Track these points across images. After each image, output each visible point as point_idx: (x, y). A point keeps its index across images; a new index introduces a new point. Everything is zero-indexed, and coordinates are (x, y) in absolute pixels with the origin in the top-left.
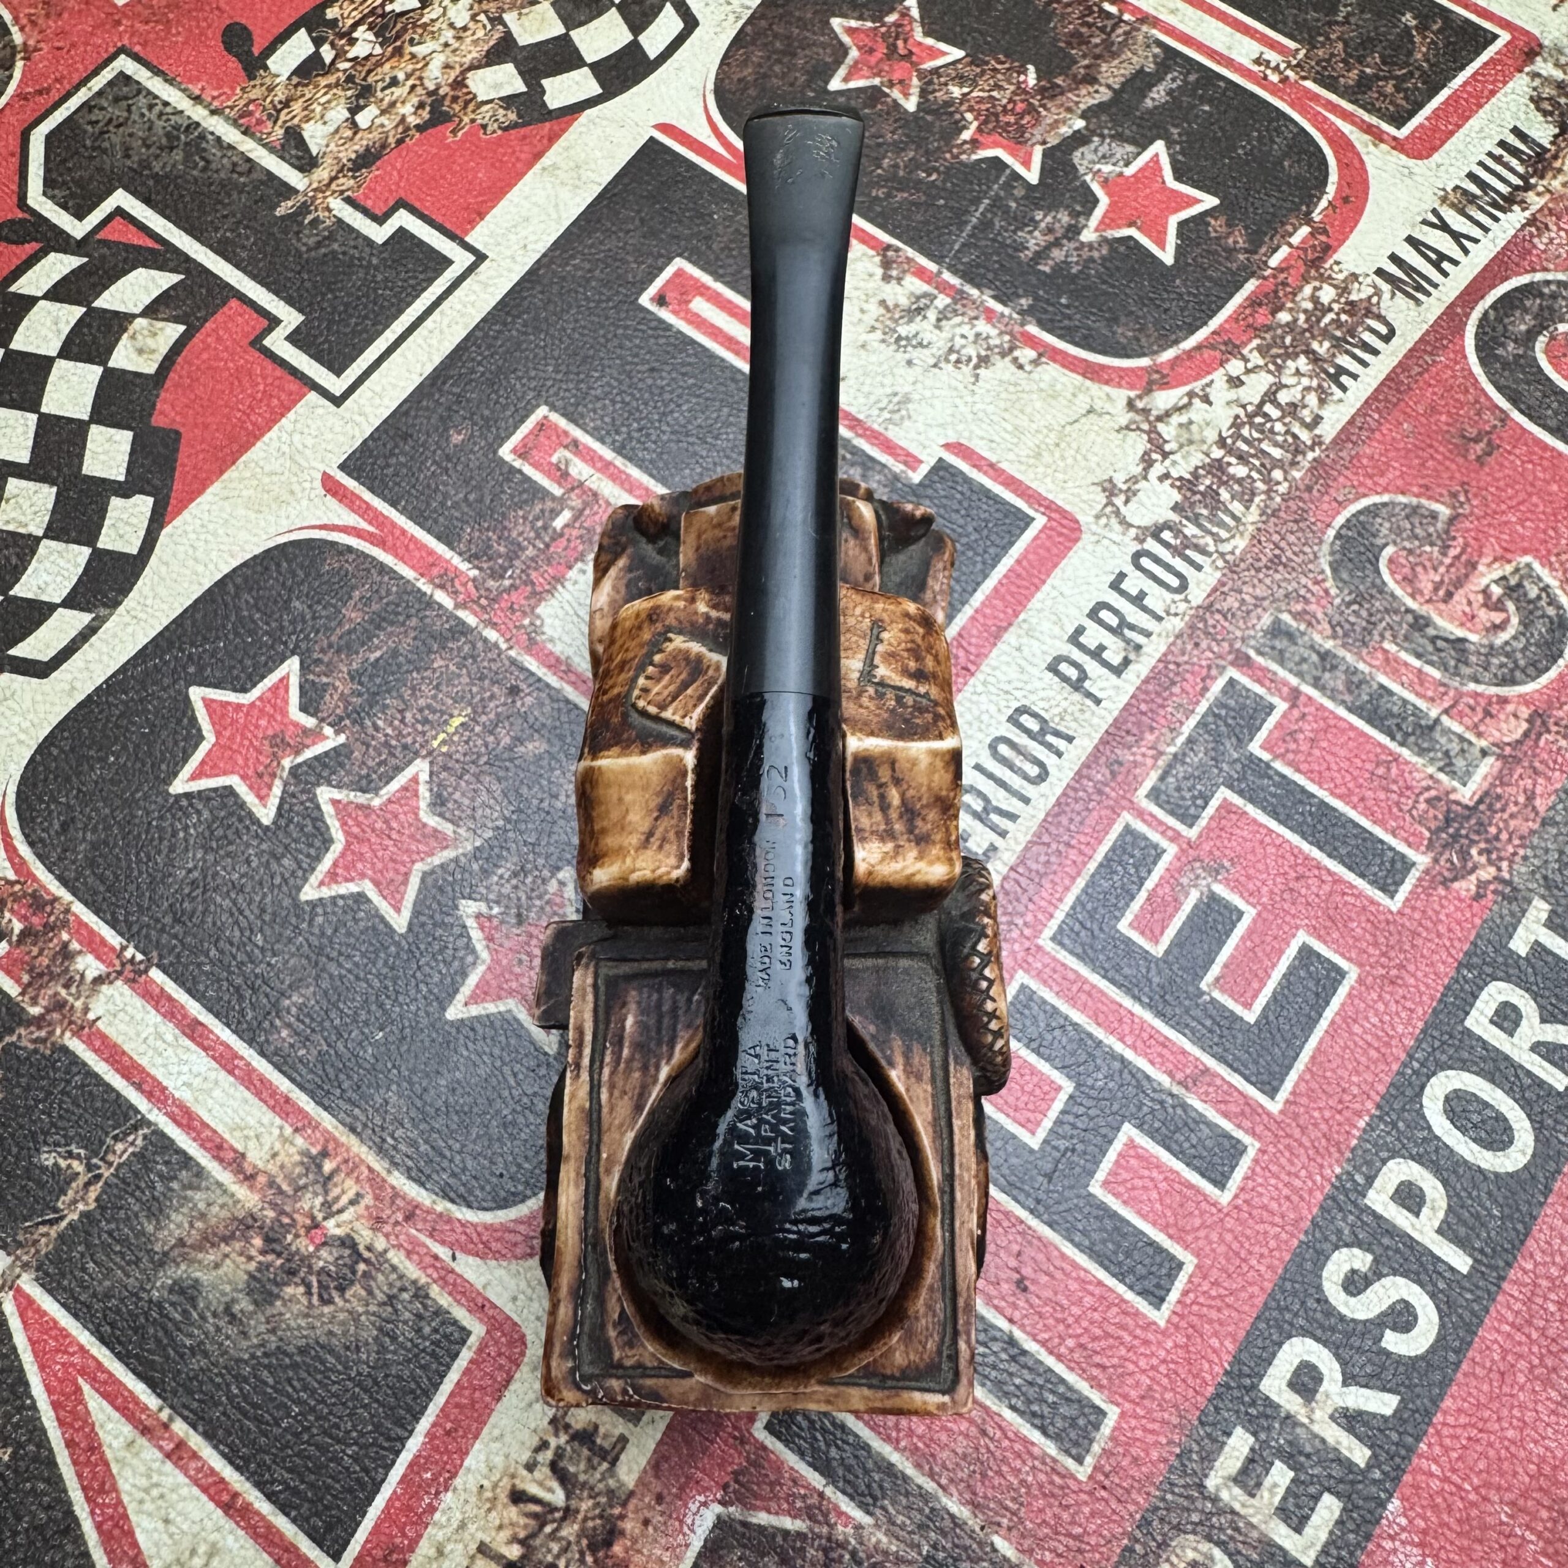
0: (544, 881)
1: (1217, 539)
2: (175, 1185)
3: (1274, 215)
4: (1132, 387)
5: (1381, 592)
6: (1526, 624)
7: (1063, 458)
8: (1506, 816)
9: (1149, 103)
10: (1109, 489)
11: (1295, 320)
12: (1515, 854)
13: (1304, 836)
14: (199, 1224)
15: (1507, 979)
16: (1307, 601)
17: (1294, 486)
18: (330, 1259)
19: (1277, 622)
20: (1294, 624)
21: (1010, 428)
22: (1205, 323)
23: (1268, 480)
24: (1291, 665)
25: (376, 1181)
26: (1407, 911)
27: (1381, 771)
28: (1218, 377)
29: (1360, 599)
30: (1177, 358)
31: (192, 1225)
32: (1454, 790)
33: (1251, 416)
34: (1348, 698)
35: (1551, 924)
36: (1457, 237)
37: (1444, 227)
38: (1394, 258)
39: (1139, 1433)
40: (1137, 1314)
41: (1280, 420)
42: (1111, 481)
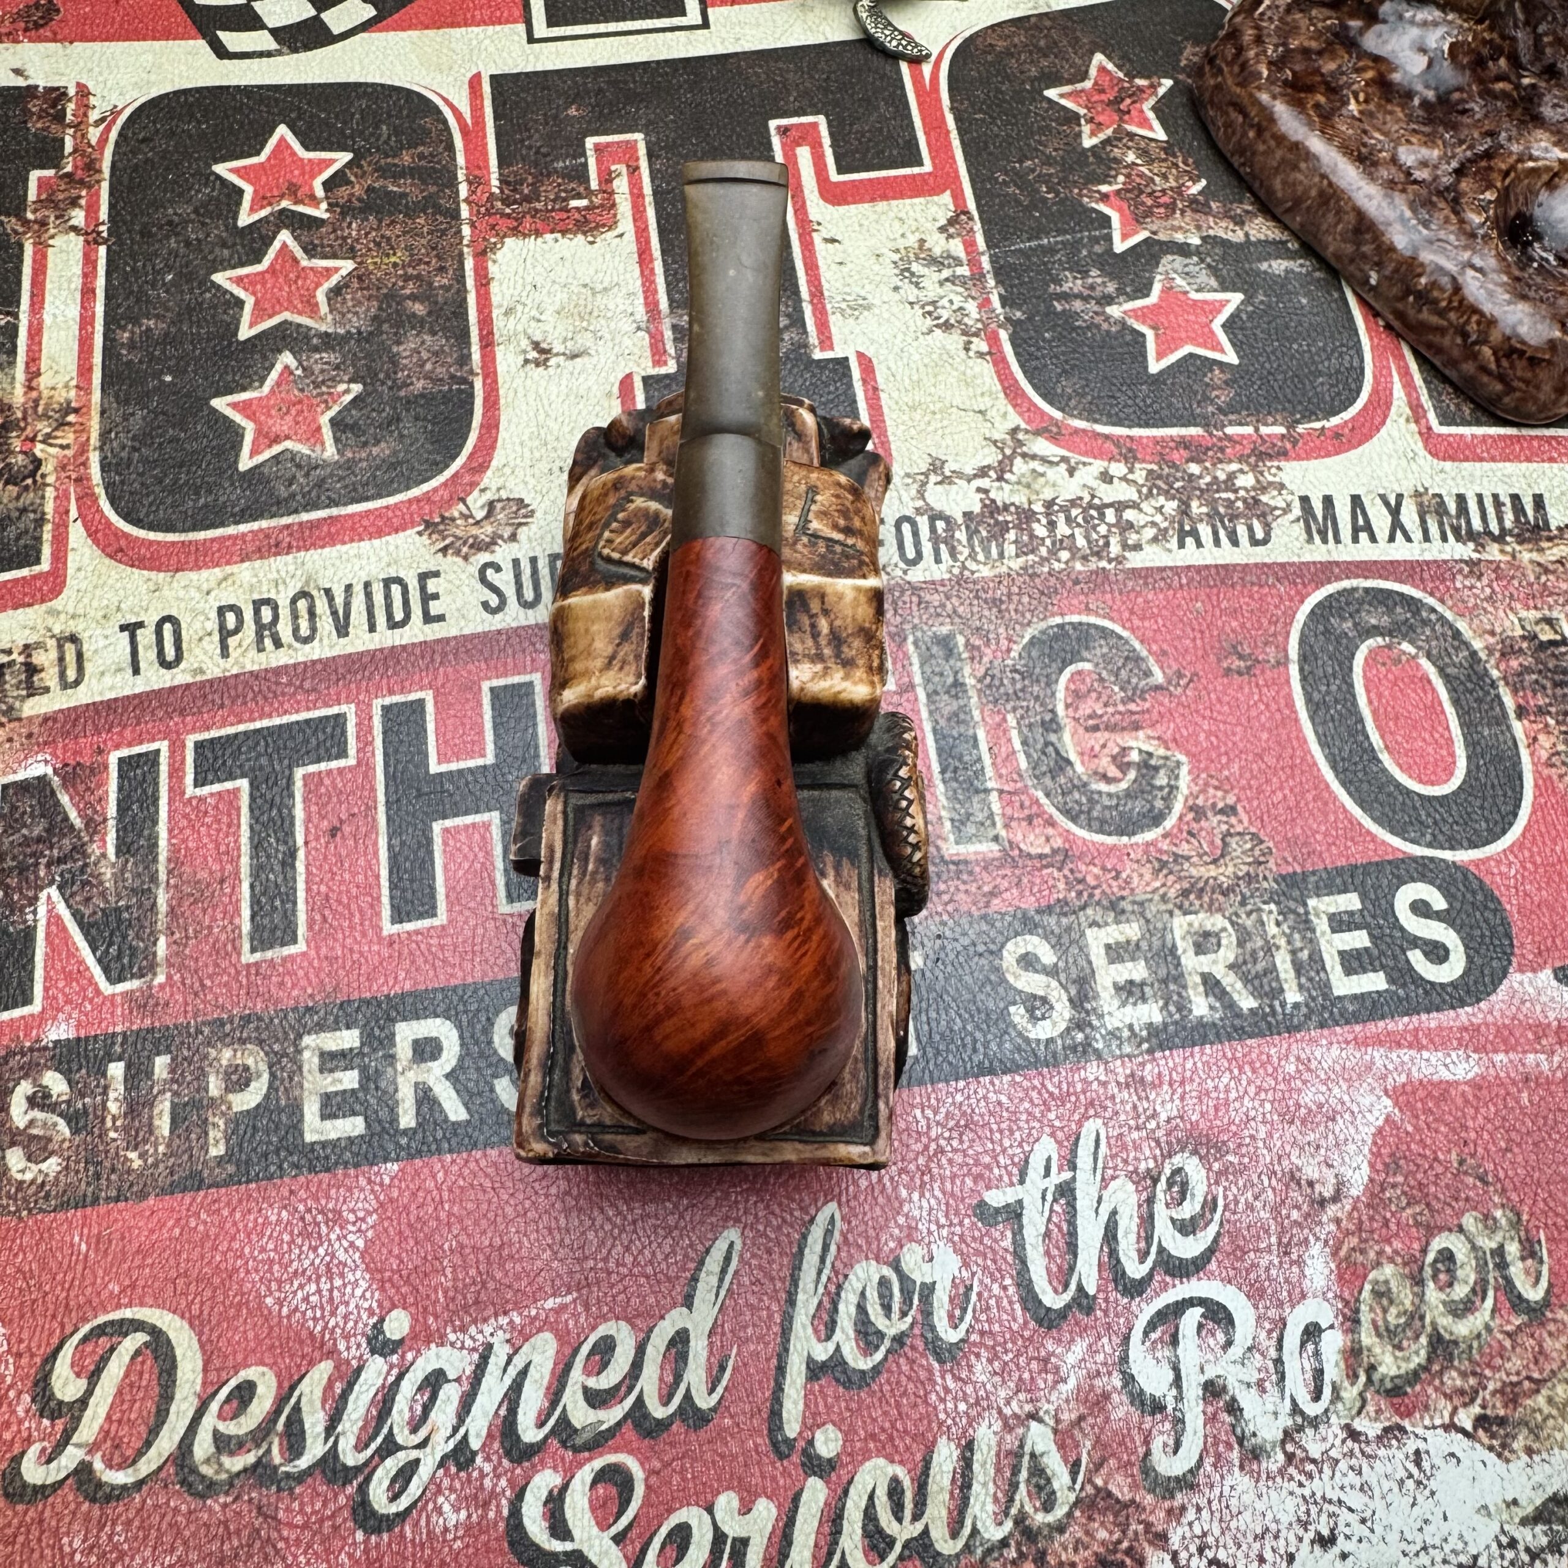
0: (341, 381)
1: (972, 556)
3: (1269, 403)
4: (1028, 422)
5: (1048, 684)
6: (1129, 794)
7: (928, 424)
8: (962, 888)
9: (1264, 266)
10: (936, 466)
11: (1200, 477)
16: (988, 643)
17: (1069, 570)
18: (20, 463)
19: (951, 636)
20: (961, 648)
21: (915, 378)
22: (1131, 427)
23: (1053, 552)
24: (928, 669)
25: (84, 447)
28: (1099, 465)
29: (1027, 675)
30: (1084, 431)
32: (945, 840)
33: (1091, 506)
34: (942, 723)
36: (1397, 525)
37: (1395, 512)
38: (1328, 501)
39: (301, 973)
40: (378, 914)
41: (1109, 525)
42: (944, 462)
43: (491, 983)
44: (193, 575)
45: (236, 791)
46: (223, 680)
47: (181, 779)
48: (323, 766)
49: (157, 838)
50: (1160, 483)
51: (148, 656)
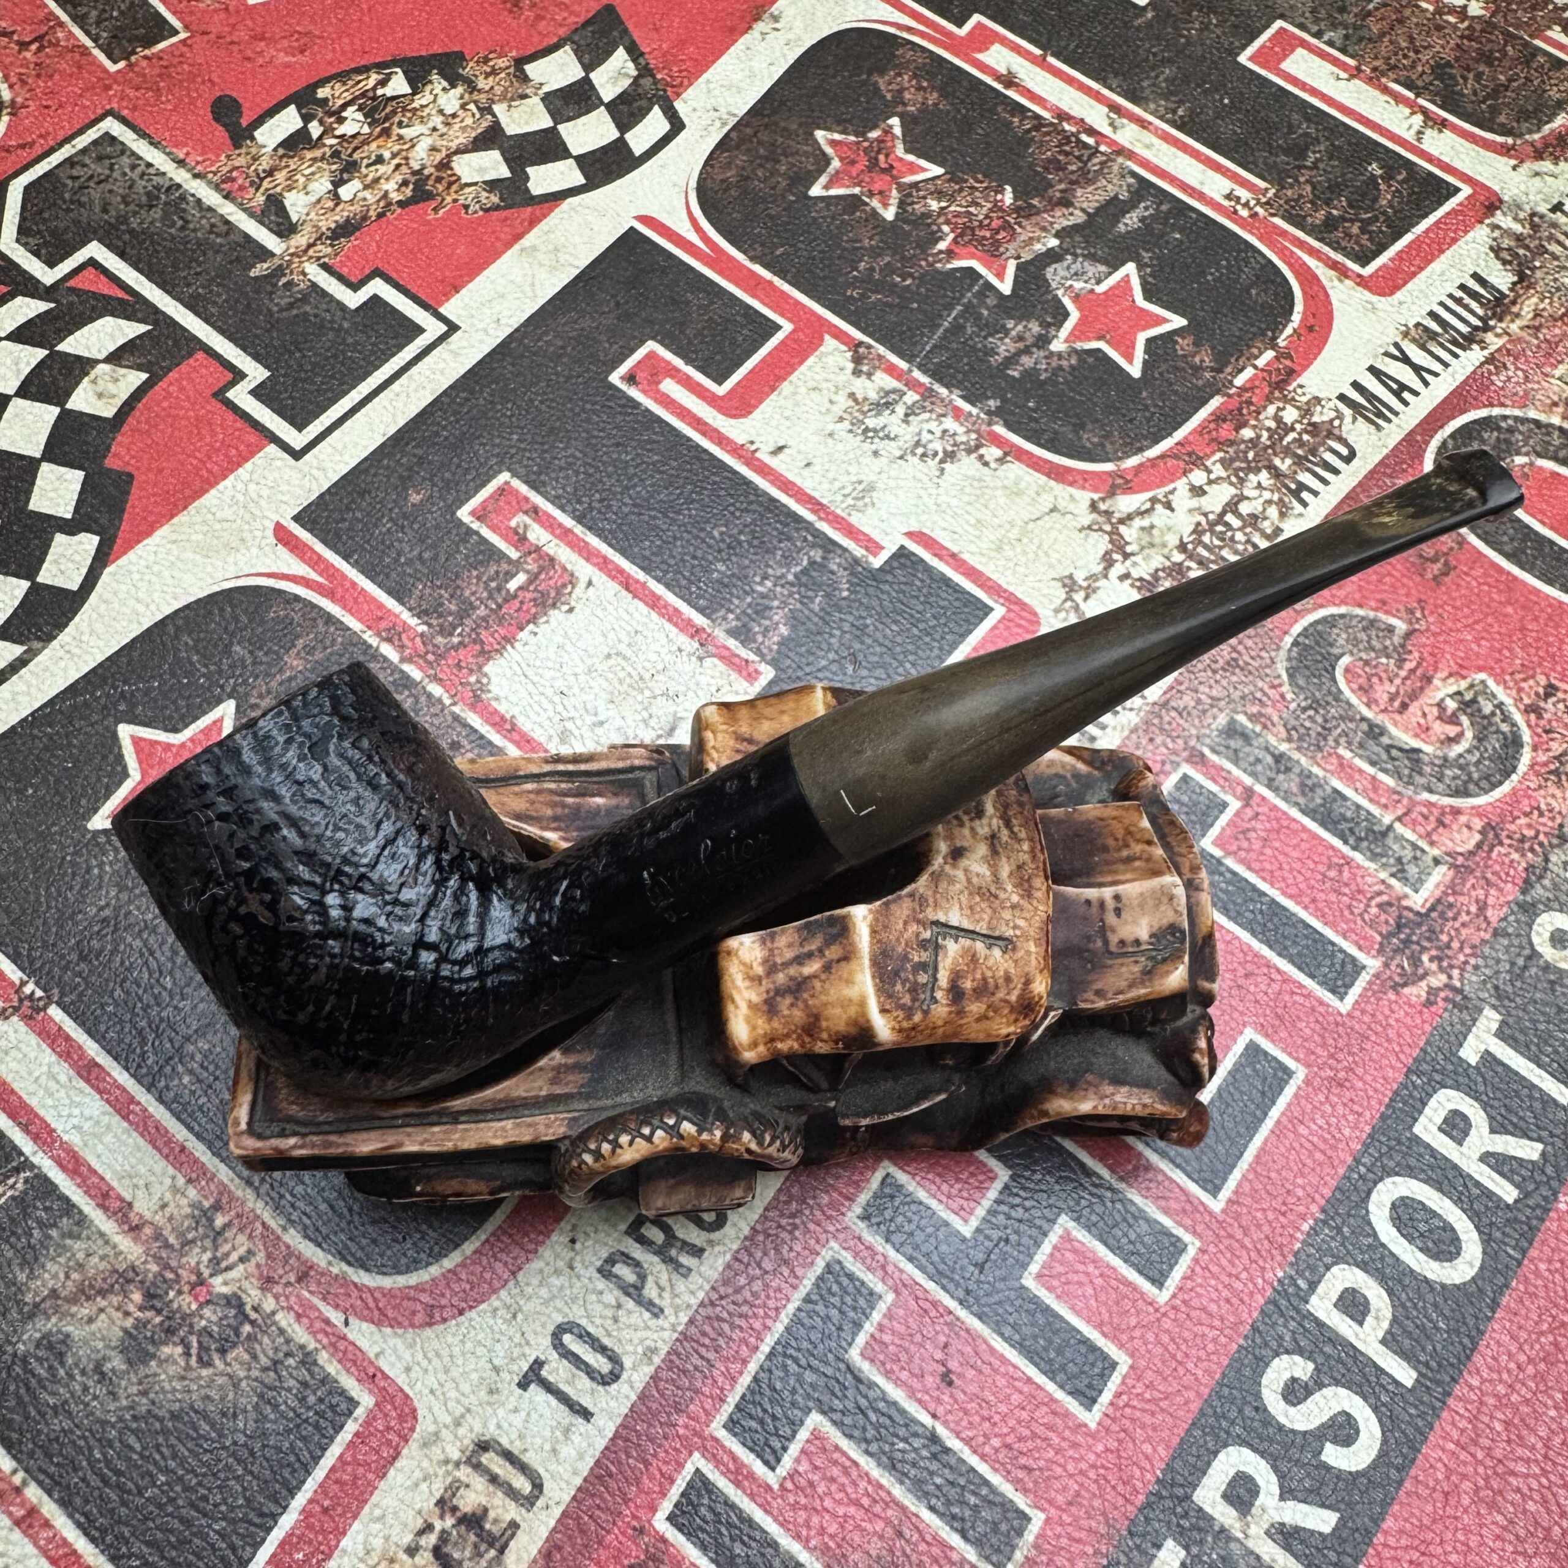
2: (54, 1233)
3: (1240, 338)
4: (1095, 489)
5: (1337, 700)
6: (1480, 738)
7: (1024, 553)
8: (1457, 925)
9: (1122, 228)
10: (1069, 584)
11: (1259, 437)
12: (1466, 963)
13: (1254, 933)
14: (75, 1276)
15: (1457, 1087)
16: (1262, 704)
18: (214, 1318)
19: (1232, 722)
20: (1249, 725)
21: (973, 521)
22: (1170, 434)
24: (1245, 765)
25: (271, 1239)
26: (1357, 1013)
27: (1333, 874)
28: (1181, 485)
29: (1315, 705)
30: (1141, 465)
31: (67, 1277)
32: (1406, 896)
33: (1212, 525)
34: (1301, 800)
35: (1500, 1034)
36: (1417, 369)
37: (1406, 360)
38: (1356, 385)
39: (1064, 1541)
40: (1067, 1414)
41: (1240, 529)
42: (1071, 577)
43: (1224, 1375)
44: (537, 1264)
45: (816, 1435)
46: (684, 1337)
47: (751, 1476)
48: (868, 1327)
49: (792, 1558)
50: (1237, 464)
51: (581, 1389)
